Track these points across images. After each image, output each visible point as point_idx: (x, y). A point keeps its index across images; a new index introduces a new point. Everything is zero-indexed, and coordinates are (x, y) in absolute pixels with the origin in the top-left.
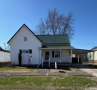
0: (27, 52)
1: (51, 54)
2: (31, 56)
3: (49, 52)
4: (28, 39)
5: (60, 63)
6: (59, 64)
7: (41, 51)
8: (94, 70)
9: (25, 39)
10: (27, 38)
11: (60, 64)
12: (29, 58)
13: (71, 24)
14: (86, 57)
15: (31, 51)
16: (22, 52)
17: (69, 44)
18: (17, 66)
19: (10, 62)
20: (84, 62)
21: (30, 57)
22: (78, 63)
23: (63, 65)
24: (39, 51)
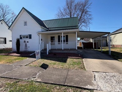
0: (27, 37)
1: (56, 39)
2: (28, 42)
3: (54, 37)
4: (27, 24)
5: (63, 49)
6: (61, 51)
7: (40, 35)
9: (25, 23)
10: (27, 22)
11: (63, 50)
14: (105, 41)
15: (30, 37)
16: (22, 38)
20: (103, 47)
23: (66, 52)
24: (39, 36)
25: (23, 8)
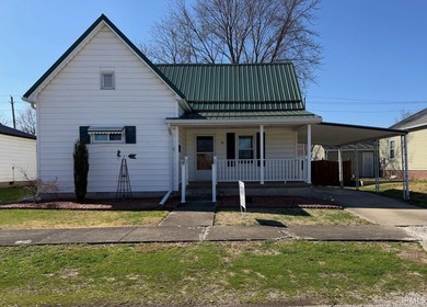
0: (114, 137)
1: (220, 147)
2: (132, 156)
3: (211, 138)
4: (118, 81)
5: (262, 183)
6: (257, 190)
7: (176, 132)
8: (410, 214)
9: (108, 80)
10: (117, 76)
11: (262, 187)
12: (124, 166)
13: (304, 19)
15: (130, 135)
16: (92, 139)
17: (298, 102)
18: (66, 198)
19: (32, 184)
21: (129, 161)
22: (338, 183)
23: (273, 191)
24: (170, 133)
25: (103, 17)
